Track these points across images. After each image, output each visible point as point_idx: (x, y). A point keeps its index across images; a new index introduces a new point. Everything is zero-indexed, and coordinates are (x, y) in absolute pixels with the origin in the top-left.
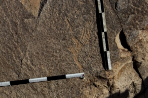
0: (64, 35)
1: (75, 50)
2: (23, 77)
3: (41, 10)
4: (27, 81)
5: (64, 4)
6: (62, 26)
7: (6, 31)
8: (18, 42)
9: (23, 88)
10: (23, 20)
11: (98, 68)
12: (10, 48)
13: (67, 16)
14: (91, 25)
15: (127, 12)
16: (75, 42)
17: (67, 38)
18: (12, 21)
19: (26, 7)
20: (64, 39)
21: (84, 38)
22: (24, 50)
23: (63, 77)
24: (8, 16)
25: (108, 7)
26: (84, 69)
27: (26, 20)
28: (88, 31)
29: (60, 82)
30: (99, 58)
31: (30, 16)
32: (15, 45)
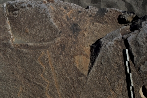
0: (105, 88)
3: (89, 71)
5: (105, 68)
6: (103, 82)
7: (67, 85)
8: (74, 92)
10: (78, 78)
12: (69, 96)
13: (106, 76)
14: (123, 81)
16: (112, 92)
17: (107, 90)
18: (71, 78)
19: (80, 69)
20: (104, 91)
21: (118, 90)
24: (68, 75)
25: (133, 70)
27: (79, 78)
28: (120, 85)
31: (82, 75)
32: (72, 94)
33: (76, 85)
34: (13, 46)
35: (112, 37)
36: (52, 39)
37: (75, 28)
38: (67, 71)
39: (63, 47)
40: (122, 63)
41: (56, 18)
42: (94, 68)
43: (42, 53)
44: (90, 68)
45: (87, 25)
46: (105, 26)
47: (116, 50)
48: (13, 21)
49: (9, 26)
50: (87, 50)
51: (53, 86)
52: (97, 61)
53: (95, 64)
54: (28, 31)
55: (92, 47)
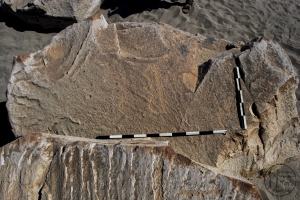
0: (212, 104)
1: (220, 115)
2: (181, 131)
3: (197, 88)
4: (184, 134)
5: (214, 85)
6: (211, 98)
7: (172, 99)
8: (180, 107)
9: (180, 139)
10: (184, 94)
11: (237, 127)
12: (174, 111)
13: (215, 92)
14: (232, 99)
15: (258, 90)
16: (221, 109)
17: (215, 106)
18: (177, 93)
19: (187, 85)
20: (212, 107)
21: (227, 107)
22: (184, 113)
23: (211, 132)
24: (175, 90)
25: (244, 87)
26: (226, 128)
27: (186, 94)
28: (229, 103)
29: (208, 136)
30: (238, 121)
31: (189, 91)
32: (177, 109)
33: (182, 100)
34: (120, 58)
35: (223, 56)
36: (159, 56)
37: (184, 49)
38: (173, 86)
39: (171, 63)
40: (232, 80)
41: (166, 38)
42: (202, 85)
43: (149, 66)
44: (198, 85)
45: (195, 49)
46: (213, 52)
47: (226, 67)
48: (121, 37)
49: (117, 41)
50: (195, 70)
51: (158, 100)
52: (206, 78)
53: (204, 81)
54: (137, 47)
55: (200, 67)
